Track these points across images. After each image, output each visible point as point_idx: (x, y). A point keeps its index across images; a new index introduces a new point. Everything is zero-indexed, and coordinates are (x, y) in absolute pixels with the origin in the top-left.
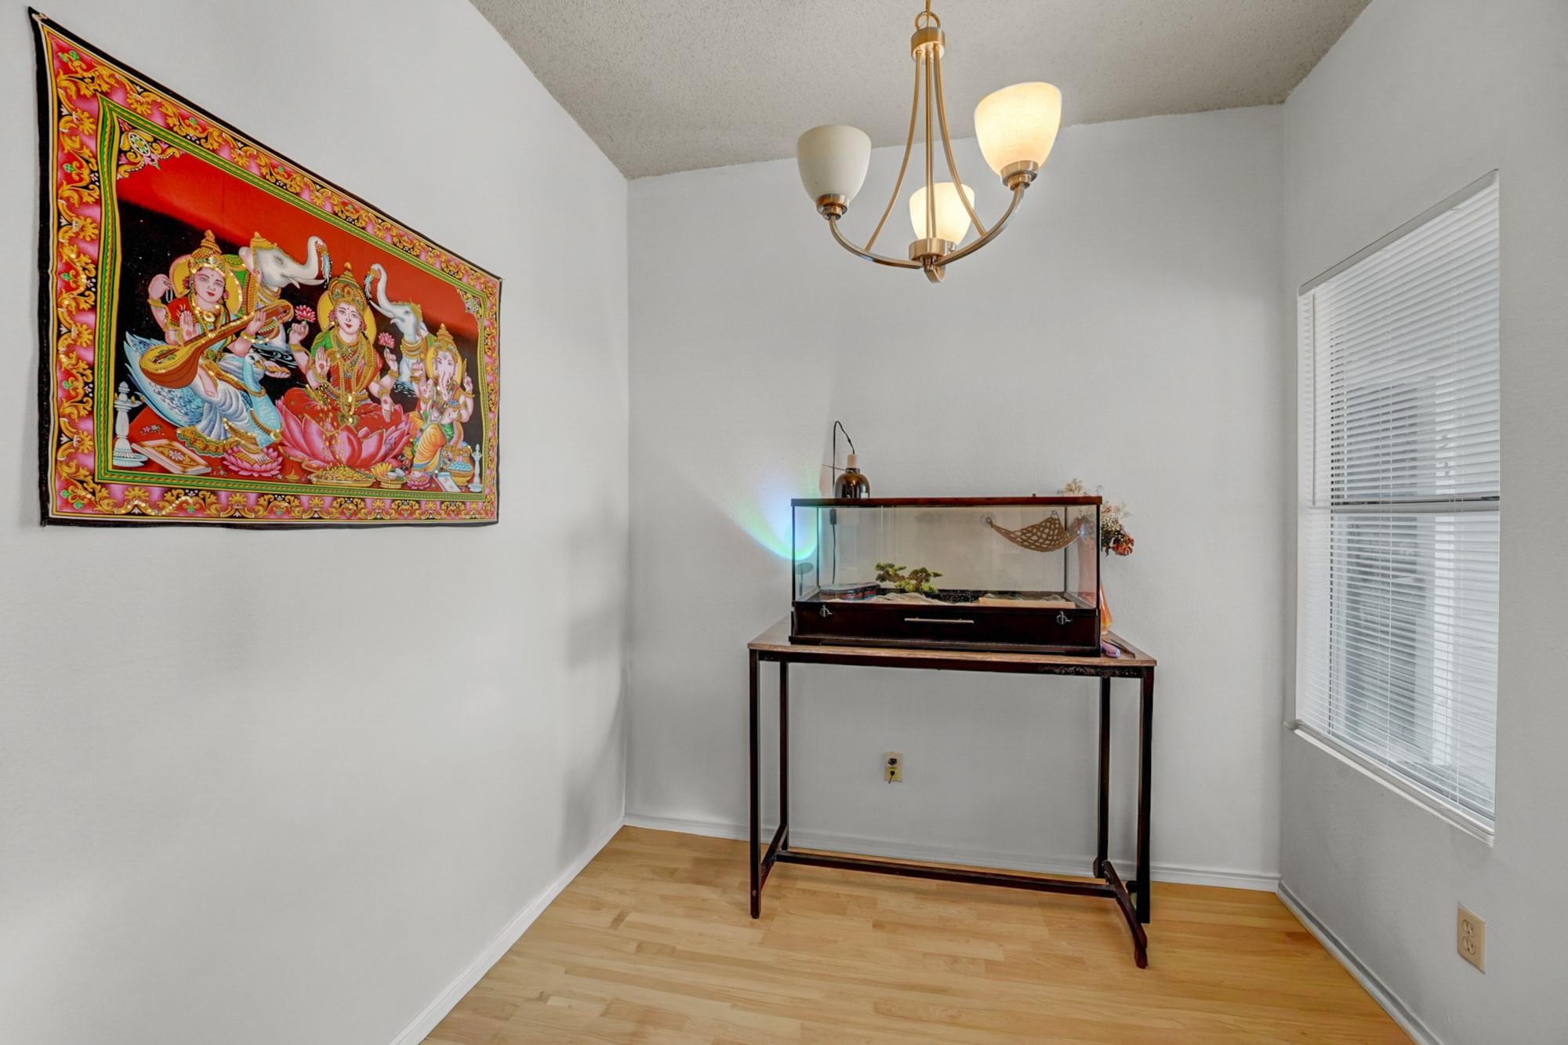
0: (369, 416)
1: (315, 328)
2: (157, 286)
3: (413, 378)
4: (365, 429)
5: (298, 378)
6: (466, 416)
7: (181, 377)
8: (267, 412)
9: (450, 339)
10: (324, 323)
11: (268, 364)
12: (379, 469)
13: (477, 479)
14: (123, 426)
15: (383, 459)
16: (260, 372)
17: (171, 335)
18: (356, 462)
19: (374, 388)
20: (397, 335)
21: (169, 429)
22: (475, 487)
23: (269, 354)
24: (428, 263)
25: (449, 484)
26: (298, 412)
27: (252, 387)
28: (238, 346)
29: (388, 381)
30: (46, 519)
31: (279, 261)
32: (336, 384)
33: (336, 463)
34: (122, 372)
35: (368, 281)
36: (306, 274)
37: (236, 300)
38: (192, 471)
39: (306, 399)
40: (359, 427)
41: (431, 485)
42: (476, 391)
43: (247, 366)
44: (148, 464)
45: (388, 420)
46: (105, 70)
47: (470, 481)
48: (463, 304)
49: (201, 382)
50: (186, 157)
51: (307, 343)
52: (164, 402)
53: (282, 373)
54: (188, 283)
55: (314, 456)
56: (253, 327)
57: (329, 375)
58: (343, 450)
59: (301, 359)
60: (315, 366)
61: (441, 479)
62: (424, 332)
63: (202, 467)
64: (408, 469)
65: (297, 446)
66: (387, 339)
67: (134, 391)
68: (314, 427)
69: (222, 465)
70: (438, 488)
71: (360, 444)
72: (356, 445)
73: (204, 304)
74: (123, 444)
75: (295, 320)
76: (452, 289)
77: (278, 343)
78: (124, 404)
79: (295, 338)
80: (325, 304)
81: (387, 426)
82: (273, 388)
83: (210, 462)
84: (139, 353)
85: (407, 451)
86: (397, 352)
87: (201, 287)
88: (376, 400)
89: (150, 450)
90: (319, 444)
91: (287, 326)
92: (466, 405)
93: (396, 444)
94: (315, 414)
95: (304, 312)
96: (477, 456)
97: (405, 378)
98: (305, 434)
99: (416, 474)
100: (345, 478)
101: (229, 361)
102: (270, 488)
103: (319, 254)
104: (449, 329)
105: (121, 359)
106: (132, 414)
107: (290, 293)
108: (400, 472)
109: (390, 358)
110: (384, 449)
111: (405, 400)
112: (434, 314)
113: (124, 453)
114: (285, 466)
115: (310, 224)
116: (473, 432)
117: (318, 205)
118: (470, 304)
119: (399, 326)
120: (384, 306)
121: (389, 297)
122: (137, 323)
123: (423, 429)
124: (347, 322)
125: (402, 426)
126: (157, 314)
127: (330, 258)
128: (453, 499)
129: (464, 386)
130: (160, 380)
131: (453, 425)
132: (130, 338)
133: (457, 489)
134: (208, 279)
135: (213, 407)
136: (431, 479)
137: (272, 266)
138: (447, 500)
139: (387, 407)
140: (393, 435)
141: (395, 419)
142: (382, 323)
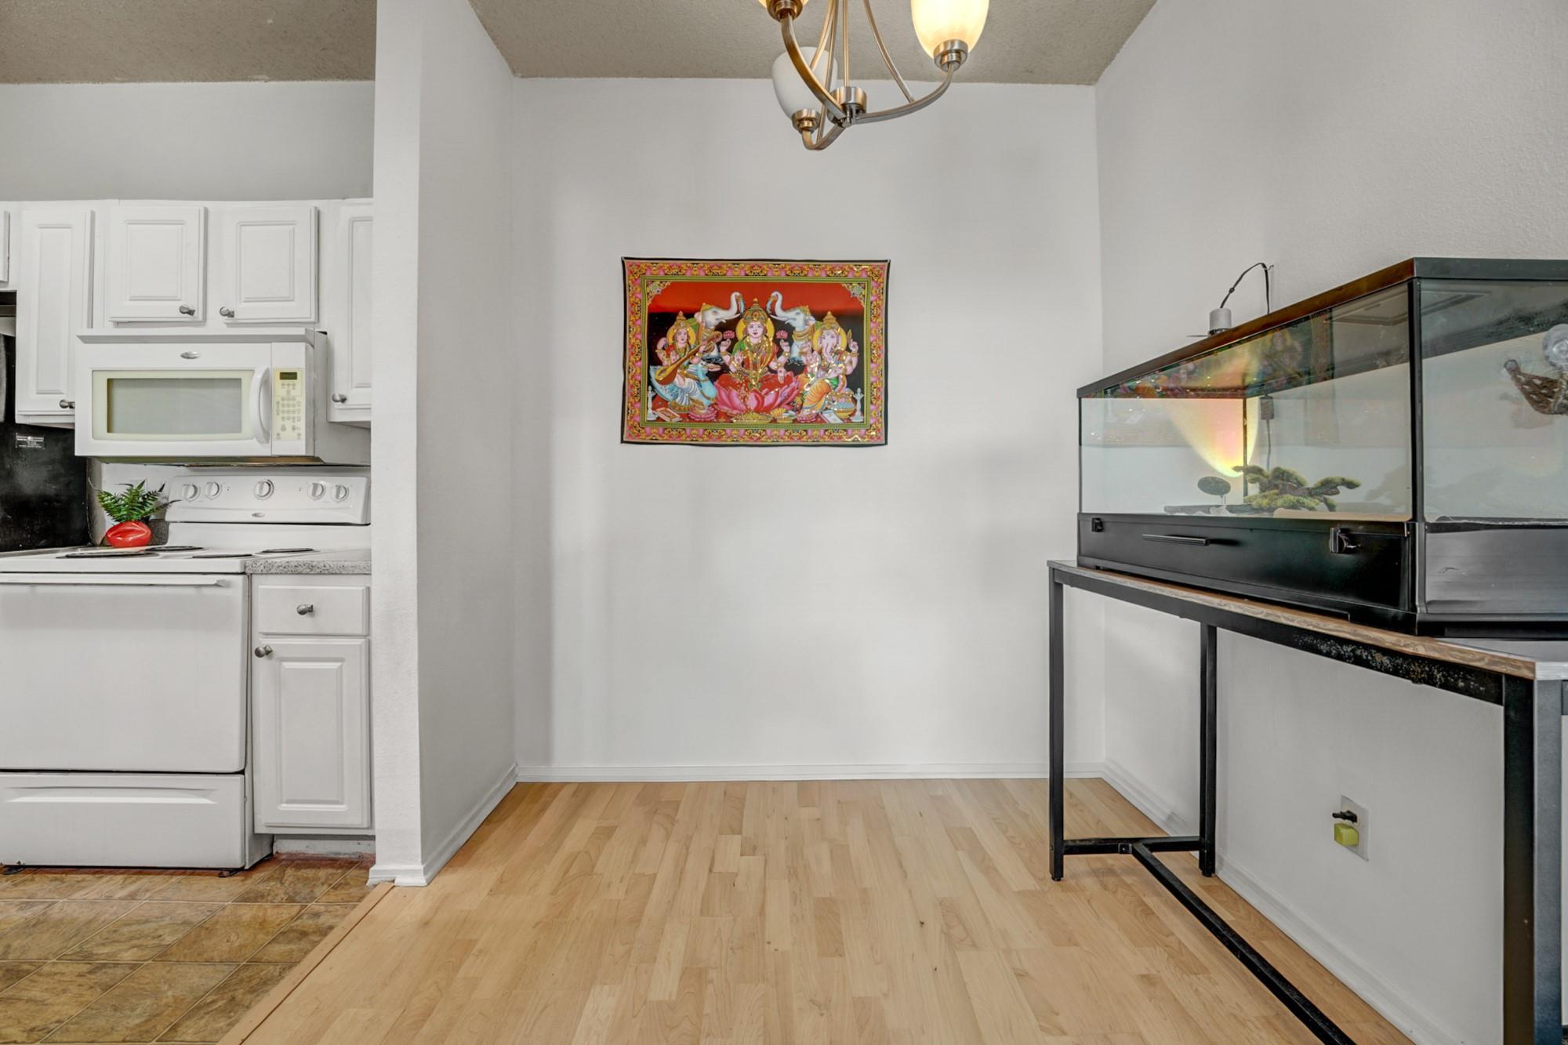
0: (769, 381)
1: (735, 340)
2: (661, 343)
3: (802, 353)
4: (766, 390)
5: (725, 369)
6: (850, 370)
7: (668, 380)
8: (710, 389)
9: (834, 320)
10: (740, 336)
11: (711, 365)
12: (775, 413)
13: (858, 413)
14: (650, 405)
15: (779, 406)
16: (705, 370)
17: (665, 362)
18: (761, 409)
19: (773, 365)
20: (790, 329)
21: (665, 403)
22: (858, 418)
23: (709, 361)
24: (818, 276)
25: (831, 418)
26: (725, 386)
27: (702, 377)
28: (695, 360)
29: (782, 359)
30: (623, 442)
31: (715, 312)
32: (748, 367)
33: (748, 411)
34: (650, 383)
35: (768, 306)
37: (692, 341)
38: (674, 420)
39: (729, 379)
40: (762, 389)
41: (818, 419)
42: (861, 351)
43: (699, 367)
44: (659, 419)
45: (781, 381)
46: (643, 265)
47: (853, 414)
48: (849, 293)
49: (678, 380)
50: (673, 284)
51: (730, 350)
52: (664, 392)
53: (717, 369)
54: (674, 338)
55: (734, 408)
56: (702, 349)
57: (743, 364)
58: (752, 402)
59: (727, 358)
60: (734, 363)
61: (826, 415)
62: (812, 321)
63: (678, 418)
64: (798, 410)
65: (725, 404)
66: (783, 334)
67: (653, 389)
68: (734, 392)
69: (687, 417)
70: (823, 421)
71: (763, 398)
72: (760, 399)
73: (680, 345)
74: (650, 411)
75: (723, 340)
76: (838, 286)
77: (714, 353)
78: (650, 395)
79: (723, 349)
80: (741, 326)
81: (781, 386)
82: (713, 376)
83: (682, 416)
84: (656, 373)
85: (798, 400)
86: (790, 341)
87: (679, 338)
88: (775, 372)
89: (659, 413)
90: (737, 401)
91: (719, 344)
92: (851, 362)
93: (789, 396)
94: (735, 386)
95: (729, 334)
96: (858, 397)
97: (795, 354)
98: (729, 397)
99: (805, 412)
100: (753, 419)
101: (691, 368)
102: (711, 426)
103: (737, 301)
105: (649, 377)
106: (653, 398)
107: (722, 327)
108: (792, 413)
109: (784, 345)
110: (779, 400)
111: (796, 368)
112: (819, 308)
113: (651, 415)
114: (718, 415)
115: (732, 287)
116: (855, 380)
117: (736, 275)
118: (856, 290)
119: (793, 324)
120: (781, 315)
121: (785, 308)
122: (654, 360)
123: (811, 384)
124: (755, 332)
125: (793, 384)
126: (661, 355)
127: (744, 301)
128: (836, 428)
129: (848, 349)
130: (663, 382)
131: (838, 378)
132: (652, 368)
133: (839, 421)
134: (681, 333)
135: (683, 391)
136: (817, 416)
137: (711, 316)
138: (830, 429)
139: (782, 374)
140: (786, 390)
141: (788, 380)
142: (779, 325)
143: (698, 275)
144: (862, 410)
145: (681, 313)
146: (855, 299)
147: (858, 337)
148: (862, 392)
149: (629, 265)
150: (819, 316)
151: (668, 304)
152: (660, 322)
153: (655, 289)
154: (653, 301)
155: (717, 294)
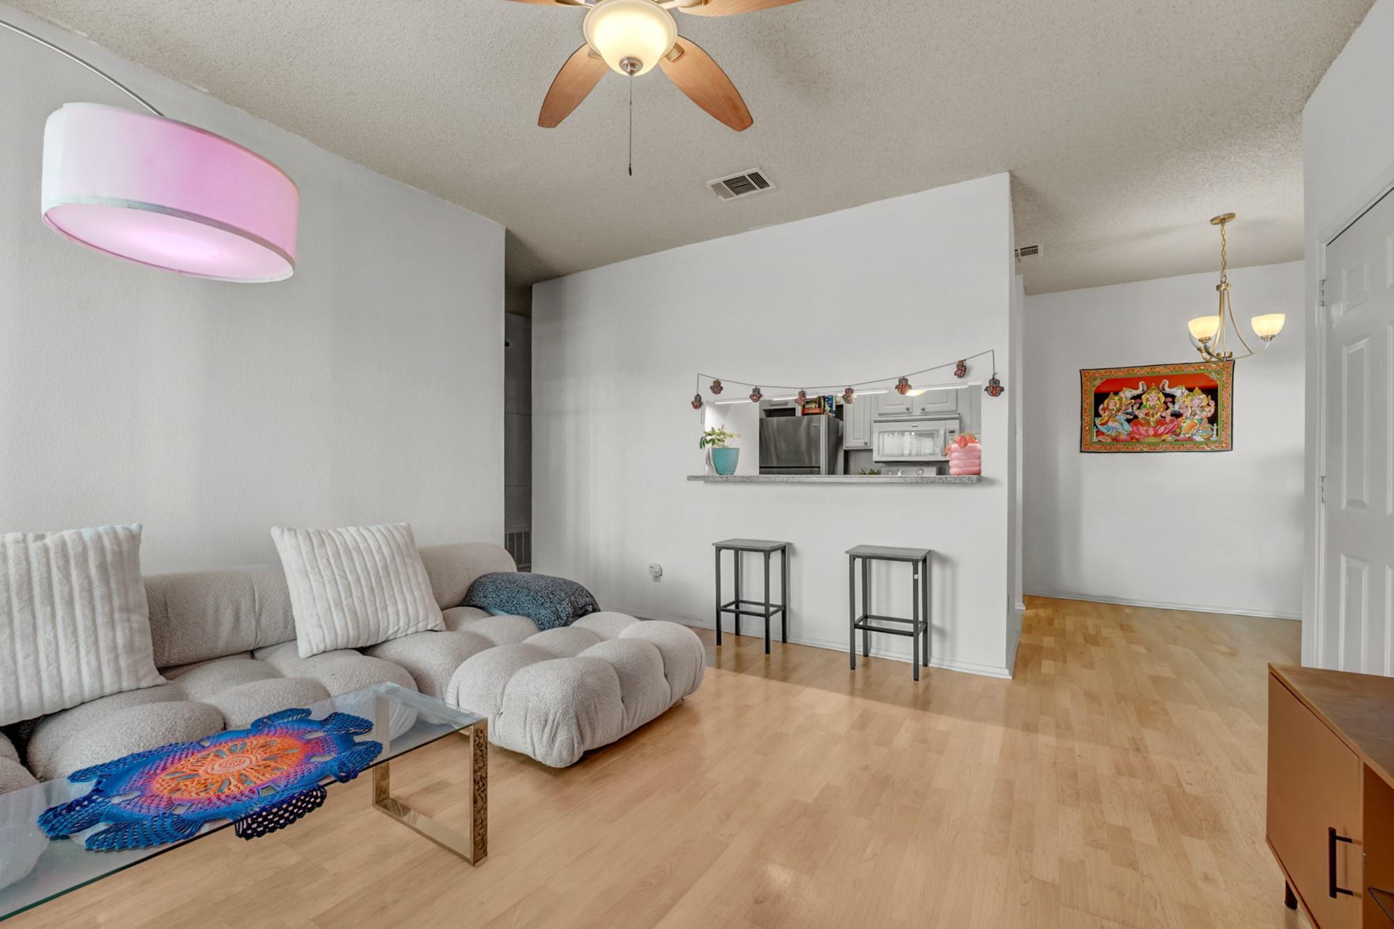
0: (1161, 421)
1: (1141, 404)
2: (1101, 407)
3: (1180, 408)
4: (1159, 426)
5: (1136, 417)
6: (1210, 415)
7: (1106, 423)
8: (1127, 427)
9: (1199, 391)
10: (1144, 401)
11: (1128, 416)
12: (1164, 436)
13: (1215, 436)
14: (1095, 434)
15: (1167, 433)
16: (1125, 418)
17: (1103, 416)
18: (1156, 435)
19: (1163, 414)
20: (1173, 397)
21: (1103, 434)
22: (1214, 438)
23: (1127, 414)
24: (1191, 370)
25: (1198, 438)
26: (1136, 425)
27: (1123, 422)
28: (1119, 414)
29: (1169, 412)
30: (1081, 452)
31: (1130, 391)
32: (1149, 416)
33: (1149, 436)
34: (1095, 425)
35: (1161, 386)
36: (1139, 392)
37: (1118, 405)
38: (1108, 441)
39: (1138, 421)
40: (1157, 426)
42: (1216, 405)
43: (1122, 417)
44: (1099, 441)
46: (1091, 372)
47: (1211, 436)
48: (1209, 377)
49: (1110, 423)
50: (1107, 380)
51: (1139, 408)
52: (1102, 428)
53: (1132, 417)
54: (1108, 404)
55: (1141, 435)
56: (1123, 409)
57: (1146, 414)
58: (1151, 432)
59: (1137, 413)
60: (1141, 415)
61: (1195, 437)
63: (1110, 441)
64: (1178, 435)
65: (1136, 433)
66: (1169, 399)
67: (1097, 427)
68: (1141, 428)
70: (1192, 440)
71: (1157, 431)
73: (1112, 407)
74: (1095, 437)
75: (1135, 404)
76: (1202, 374)
77: (1130, 410)
78: (1095, 430)
79: (1135, 408)
80: (1145, 397)
81: (1167, 424)
82: (1129, 421)
83: (1112, 439)
84: (1098, 421)
85: (1178, 431)
86: (1173, 403)
87: (1110, 404)
88: (1165, 417)
89: (1100, 438)
90: (1143, 432)
91: (1132, 406)
92: (1210, 411)
93: (1173, 428)
94: (1142, 425)
95: (1139, 401)
98: (1138, 430)
99: (1182, 436)
100: (1152, 440)
101: (1117, 417)
102: (1128, 444)
103: (1143, 386)
104: (1200, 388)
105: (1095, 422)
106: (1097, 432)
107: (1134, 398)
109: (1170, 405)
110: (1167, 431)
112: (1191, 385)
113: (1095, 439)
114: (1132, 439)
115: (1139, 379)
116: (1213, 420)
117: (1143, 373)
118: (1213, 376)
119: (1175, 394)
120: (1168, 390)
121: (1170, 387)
122: (1097, 415)
123: (1185, 424)
124: (1153, 399)
125: (1175, 423)
126: (1101, 412)
127: (1147, 385)
128: (1201, 443)
129: (1208, 405)
130: (1102, 424)
131: (1202, 419)
132: (1096, 418)
133: (1203, 440)
134: (1112, 402)
135: (1112, 428)
136: (1189, 438)
137: (1127, 393)
138: (1195, 443)
139: (1168, 418)
140: (1171, 426)
141: (1172, 421)
142: (1166, 395)
143: (1120, 375)
144: (1217, 434)
145: (1112, 393)
146: (1213, 380)
147: (1215, 398)
148: (1217, 425)
149: (1083, 372)
150: (1191, 390)
151: (1105, 389)
152: (1100, 397)
153: (1098, 382)
154: (1097, 388)
155: (1131, 382)
